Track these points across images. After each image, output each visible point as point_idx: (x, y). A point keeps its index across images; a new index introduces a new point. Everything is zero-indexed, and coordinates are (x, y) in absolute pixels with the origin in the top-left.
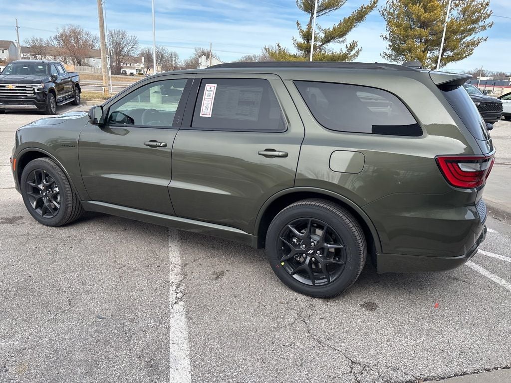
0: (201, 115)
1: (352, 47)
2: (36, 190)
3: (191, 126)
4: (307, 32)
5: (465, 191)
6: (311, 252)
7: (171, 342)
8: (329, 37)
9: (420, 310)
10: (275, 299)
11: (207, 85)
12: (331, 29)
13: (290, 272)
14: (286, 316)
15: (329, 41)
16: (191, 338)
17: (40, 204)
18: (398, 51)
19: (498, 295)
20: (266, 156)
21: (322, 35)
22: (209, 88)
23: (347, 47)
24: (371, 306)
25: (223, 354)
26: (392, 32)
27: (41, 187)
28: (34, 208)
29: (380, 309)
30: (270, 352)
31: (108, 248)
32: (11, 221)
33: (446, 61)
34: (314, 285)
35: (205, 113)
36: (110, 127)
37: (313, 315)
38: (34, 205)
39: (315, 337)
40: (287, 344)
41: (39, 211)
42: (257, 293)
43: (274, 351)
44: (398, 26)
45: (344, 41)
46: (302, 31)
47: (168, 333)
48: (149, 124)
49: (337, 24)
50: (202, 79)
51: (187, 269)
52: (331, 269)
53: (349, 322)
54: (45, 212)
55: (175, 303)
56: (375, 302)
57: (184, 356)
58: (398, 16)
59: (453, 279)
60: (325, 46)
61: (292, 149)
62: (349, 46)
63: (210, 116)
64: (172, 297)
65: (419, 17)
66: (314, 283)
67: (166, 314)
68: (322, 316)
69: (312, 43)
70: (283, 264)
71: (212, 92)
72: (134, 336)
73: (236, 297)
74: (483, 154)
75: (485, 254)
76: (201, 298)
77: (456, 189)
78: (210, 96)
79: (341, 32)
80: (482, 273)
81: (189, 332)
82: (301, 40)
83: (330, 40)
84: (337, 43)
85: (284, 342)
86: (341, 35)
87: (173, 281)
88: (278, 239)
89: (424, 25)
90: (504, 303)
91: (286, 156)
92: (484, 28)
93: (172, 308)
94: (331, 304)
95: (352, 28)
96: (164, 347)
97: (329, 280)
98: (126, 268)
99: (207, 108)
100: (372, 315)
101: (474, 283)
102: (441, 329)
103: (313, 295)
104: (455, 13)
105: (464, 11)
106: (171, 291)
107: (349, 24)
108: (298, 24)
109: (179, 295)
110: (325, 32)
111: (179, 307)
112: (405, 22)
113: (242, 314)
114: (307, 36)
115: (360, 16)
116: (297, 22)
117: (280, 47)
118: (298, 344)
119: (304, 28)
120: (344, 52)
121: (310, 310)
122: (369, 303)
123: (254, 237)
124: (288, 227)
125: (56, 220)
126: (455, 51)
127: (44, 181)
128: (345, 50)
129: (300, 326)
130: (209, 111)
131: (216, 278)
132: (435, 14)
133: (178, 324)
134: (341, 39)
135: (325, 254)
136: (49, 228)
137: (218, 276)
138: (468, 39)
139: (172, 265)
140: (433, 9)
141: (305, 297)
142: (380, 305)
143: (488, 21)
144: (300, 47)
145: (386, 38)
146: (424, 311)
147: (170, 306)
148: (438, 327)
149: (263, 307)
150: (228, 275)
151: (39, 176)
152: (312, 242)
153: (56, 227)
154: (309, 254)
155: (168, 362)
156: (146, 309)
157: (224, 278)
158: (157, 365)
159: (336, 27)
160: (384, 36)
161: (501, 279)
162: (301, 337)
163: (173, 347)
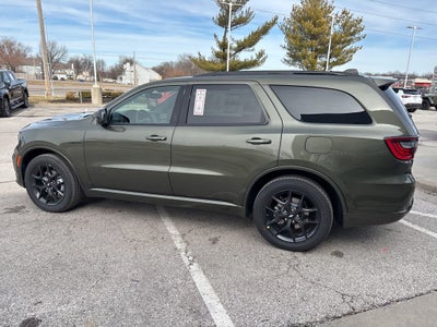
0: (194, 114)
1: (261, 54)
2: (39, 182)
3: (186, 123)
4: (223, 43)
5: (404, 163)
6: (291, 216)
8: (241, 47)
11: (197, 90)
12: (242, 41)
13: (275, 233)
15: (241, 50)
16: (216, 289)
17: (44, 194)
18: (294, 57)
20: (253, 143)
21: (235, 45)
22: (199, 92)
23: (256, 55)
24: (338, 254)
26: (290, 43)
27: (45, 179)
28: (38, 198)
29: (346, 256)
32: (16, 210)
33: (335, 64)
34: (294, 242)
36: (112, 126)
38: (38, 195)
41: (42, 200)
44: (294, 38)
45: (253, 50)
46: (218, 42)
47: (196, 287)
49: (247, 36)
50: (193, 85)
51: (186, 238)
52: (308, 227)
54: (49, 200)
55: (190, 265)
56: (340, 251)
57: (217, 303)
58: (294, 31)
59: (388, 230)
60: (237, 54)
61: (275, 137)
62: (258, 54)
63: (202, 114)
64: (186, 261)
65: (310, 31)
66: (294, 240)
67: (187, 273)
69: (228, 51)
70: (268, 227)
71: (203, 96)
77: (400, 161)
78: (201, 98)
79: (250, 43)
81: (212, 285)
82: (218, 49)
86: (250, 45)
87: (180, 248)
88: (263, 208)
89: (314, 37)
91: (270, 142)
92: (359, 39)
93: (190, 269)
95: (259, 40)
97: (306, 237)
99: (199, 107)
103: (294, 250)
104: (337, 27)
105: (344, 26)
106: (182, 256)
107: (256, 36)
109: (191, 259)
110: (238, 43)
111: (195, 267)
114: (224, 46)
115: (265, 30)
116: (215, 35)
117: (200, 55)
119: (221, 40)
122: (336, 252)
123: (243, 208)
124: (272, 198)
125: (61, 206)
126: (338, 58)
128: (255, 58)
129: (294, 273)
130: (201, 110)
131: (214, 243)
132: (323, 29)
133: (200, 280)
134: (251, 49)
135: (303, 217)
136: (53, 214)
137: (215, 241)
138: (348, 47)
140: (320, 25)
141: (287, 252)
142: (345, 253)
143: (362, 33)
144: (217, 55)
145: (285, 47)
147: (188, 267)
150: (221, 240)
151: (44, 169)
155: (206, 308)
157: (219, 243)
159: (246, 38)
160: (283, 46)
161: (420, 227)
163: (205, 298)
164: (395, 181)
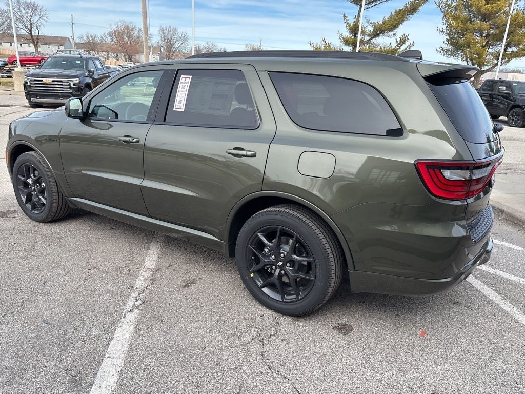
0: (174, 109)
1: (402, 41)
2: (26, 185)
3: (164, 121)
4: (354, 25)
5: (451, 203)
6: (280, 264)
7: (107, 355)
8: (379, 31)
9: (402, 338)
10: (239, 314)
11: (182, 76)
12: (381, 22)
13: (260, 285)
14: (244, 334)
15: (377, 35)
16: (130, 353)
17: (29, 199)
18: (456, 45)
19: (503, 325)
20: (235, 155)
21: (370, 29)
22: (184, 79)
23: (397, 41)
24: (344, 329)
25: (157, 374)
26: (449, 25)
27: (30, 181)
28: (24, 202)
29: (354, 334)
30: (210, 374)
31: (87, 247)
32: (3, 215)
33: (508, 57)
34: (283, 301)
35: (178, 107)
36: (92, 121)
37: (274, 335)
38: (24, 199)
39: (267, 361)
40: (232, 367)
41: (29, 206)
42: (222, 305)
43: (215, 374)
44: (456, 19)
45: (394, 35)
46: (348, 25)
47: (109, 344)
48: (135, 118)
49: (387, 17)
50: (178, 70)
51: (158, 275)
53: (312, 346)
54: (34, 207)
55: (129, 312)
56: (352, 324)
57: (114, 373)
58: (456, 8)
59: (454, 304)
60: (373, 40)
61: (261, 149)
62: (399, 40)
63: (183, 110)
64: (131, 303)
65: (479, 9)
66: (283, 298)
67: (115, 324)
68: (284, 337)
69: (359, 37)
70: (252, 275)
71: (186, 85)
72: (71, 345)
73: (197, 309)
74: (474, 160)
75: (503, 276)
76: (159, 307)
77: (438, 200)
78: (184, 88)
79: (391, 25)
80: (491, 298)
81: (131, 345)
82: (347, 34)
83: (380, 34)
84: (386, 37)
85: (230, 365)
86: (392, 28)
87: (138, 286)
88: (247, 248)
89: (485, 17)
90: (507, 336)
91: (254, 156)
93: (124, 317)
94: (300, 323)
95: (403, 21)
96: (96, 361)
97: (298, 297)
98: (95, 270)
99: (180, 102)
100: (342, 339)
101: (478, 309)
102: (419, 362)
106: (131, 297)
107: (400, 16)
108: (345, 17)
109: (137, 304)
110: (374, 25)
111: (132, 316)
112: (465, 14)
113: (196, 329)
114: (354, 30)
115: (412, 9)
116: (344, 15)
117: (325, 42)
118: (245, 368)
119: (352, 21)
120: (393, 47)
121: (273, 329)
122: (344, 325)
123: (225, 244)
124: (257, 235)
125: (43, 215)
126: (521, 46)
127: (32, 176)
128: (394, 45)
129: (256, 347)
130: (182, 104)
131: (184, 287)
132: (498, 6)
133: (124, 334)
134: (392, 33)
135: (296, 267)
136: (37, 224)
137: (187, 284)
139: (145, 269)
141: (274, 313)
142: (355, 329)
144: (346, 42)
145: (443, 31)
146: (405, 339)
147: (123, 314)
148: (415, 360)
149: (222, 322)
150: (199, 283)
151: (28, 170)
152: (282, 253)
153: (44, 223)
154: (278, 265)
155: (95, 378)
156: (97, 316)
157: (193, 287)
158: (81, 380)
159: (387, 19)
160: (441, 30)
161: (512, 306)
162: (251, 360)
163: (107, 362)
164: (434, 231)
